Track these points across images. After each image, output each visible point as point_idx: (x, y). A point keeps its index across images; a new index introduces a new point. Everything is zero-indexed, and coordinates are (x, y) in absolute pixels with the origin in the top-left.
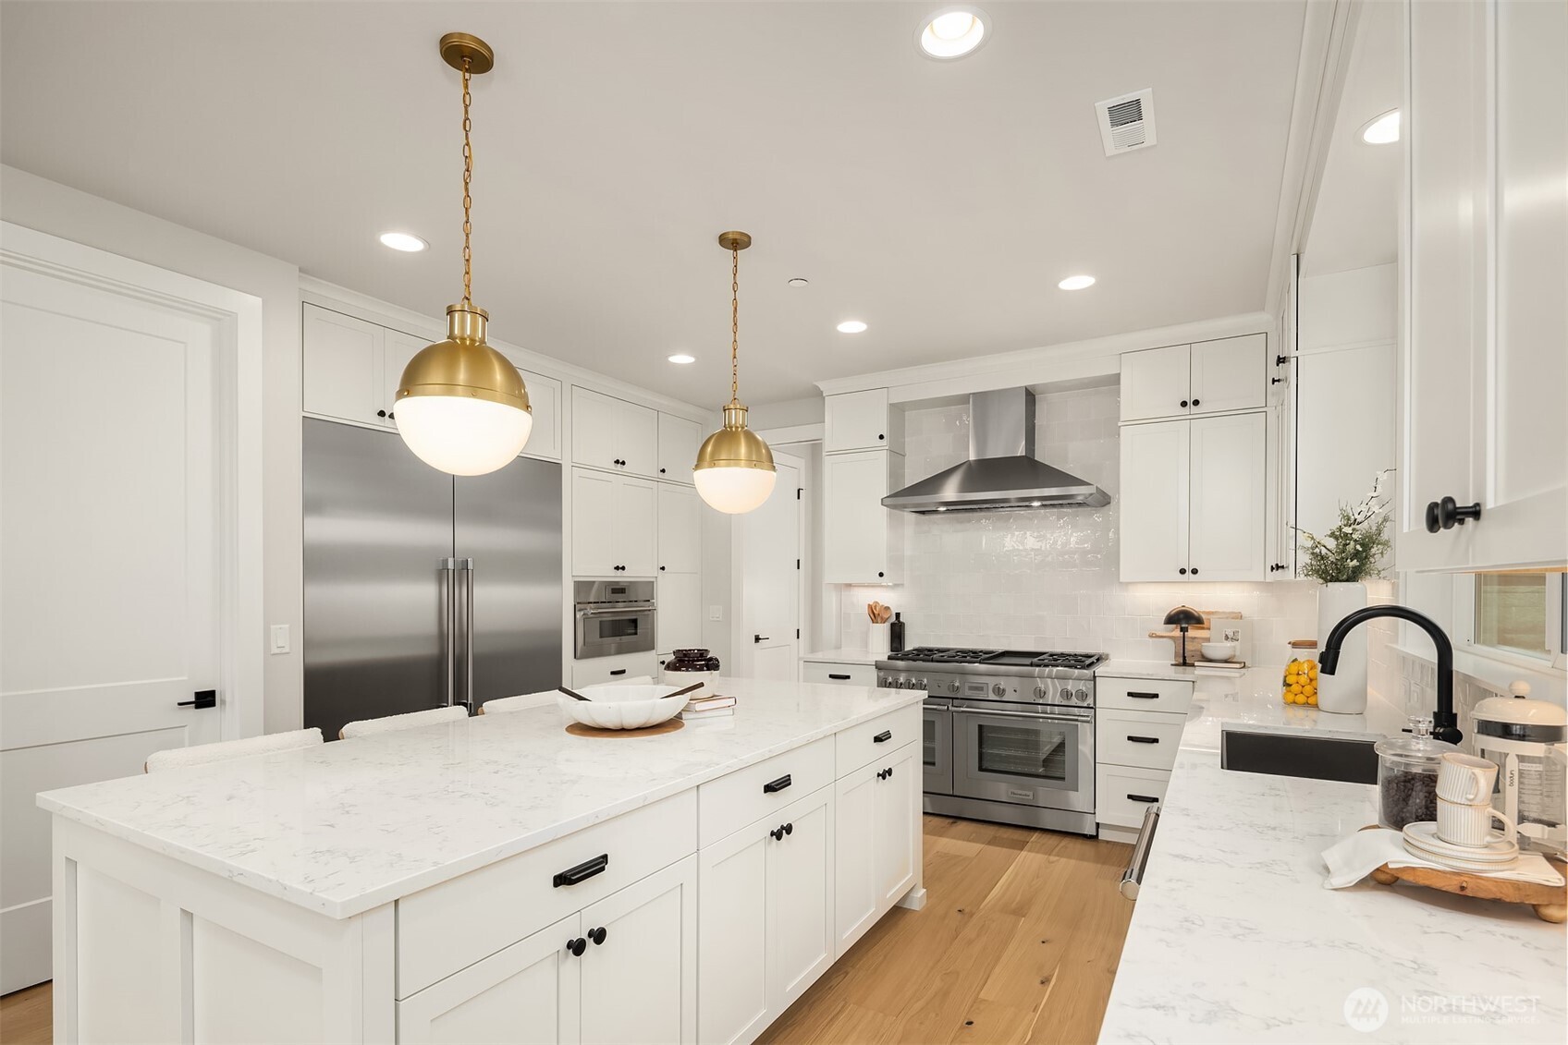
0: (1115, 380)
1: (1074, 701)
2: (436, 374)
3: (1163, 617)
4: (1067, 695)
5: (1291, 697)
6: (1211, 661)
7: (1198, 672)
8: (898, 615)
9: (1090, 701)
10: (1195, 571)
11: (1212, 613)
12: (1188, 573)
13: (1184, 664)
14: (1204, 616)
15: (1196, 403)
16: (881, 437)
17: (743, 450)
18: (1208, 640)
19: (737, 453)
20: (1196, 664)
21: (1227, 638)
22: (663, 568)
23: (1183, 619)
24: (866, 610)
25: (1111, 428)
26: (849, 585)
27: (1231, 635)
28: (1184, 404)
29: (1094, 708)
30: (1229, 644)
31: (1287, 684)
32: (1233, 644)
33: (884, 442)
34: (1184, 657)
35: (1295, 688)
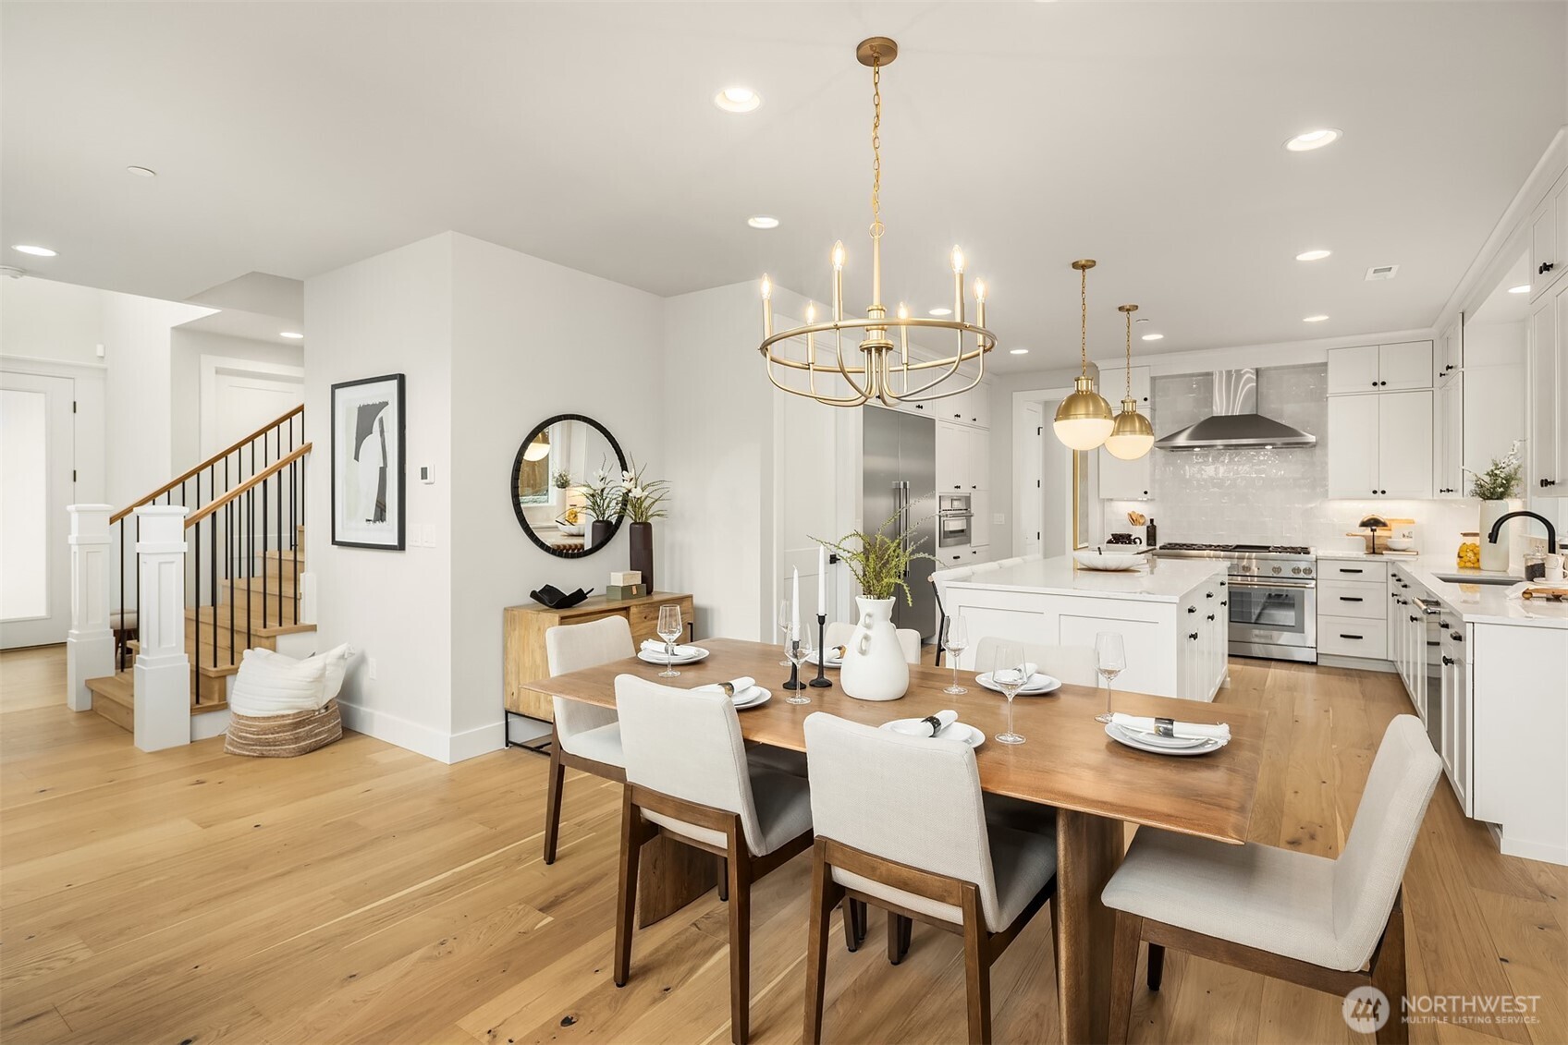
0: (1325, 364)
1: (1302, 575)
2: (1081, 409)
3: (1359, 522)
4: (1296, 570)
5: (1462, 564)
6: (1394, 550)
7: (1384, 558)
8: (1152, 521)
9: (1314, 575)
10: (1383, 492)
11: (1393, 520)
12: (1379, 493)
13: (1374, 553)
14: (1388, 523)
15: (1384, 383)
16: (1146, 399)
17: (1137, 424)
18: (1390, 537)
19: (1135, 427)
20: (1384, 552)
21: (1404, 536)
22: (975, 487)
23: (1373, 523)
24: (1127, 516)
25: (1320, 396)
26: (1112, 500)
27: (1406, 534)
28: (1375, 384)
29: (1316, 580)
30: (1406, 540)
31: (1460, 557)
32: (1410, 540)
33: (1148, 402)
34: (1374, 549)
35: (1464, 559)
